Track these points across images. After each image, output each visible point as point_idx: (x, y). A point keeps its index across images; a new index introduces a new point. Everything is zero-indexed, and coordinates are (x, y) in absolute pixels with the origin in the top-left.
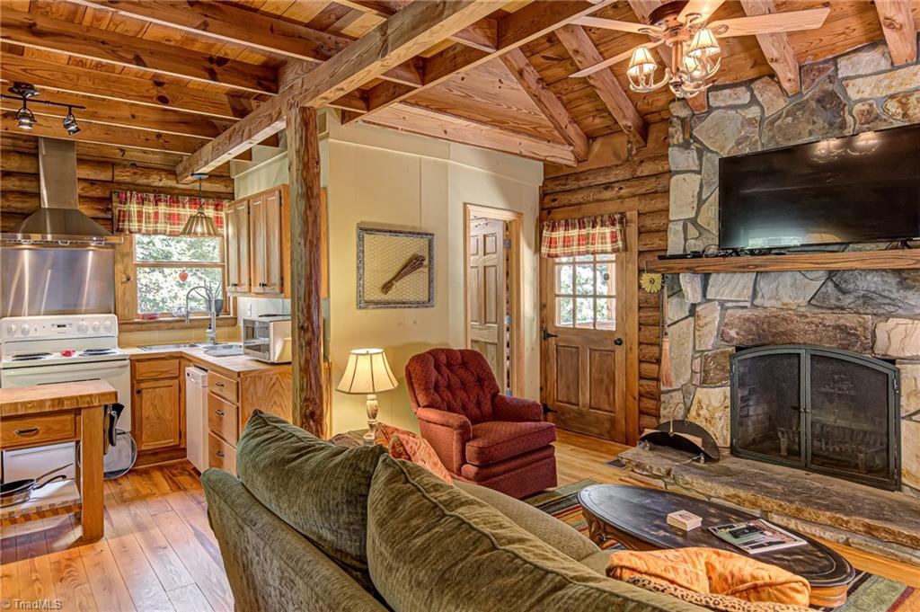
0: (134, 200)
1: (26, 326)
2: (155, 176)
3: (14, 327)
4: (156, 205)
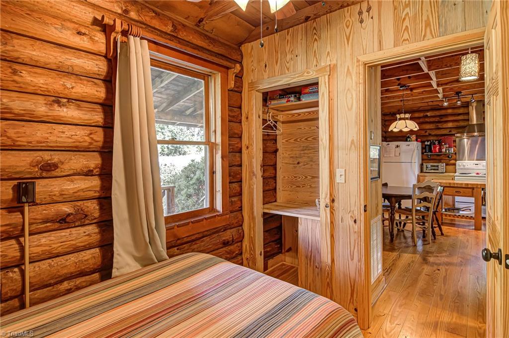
1: (464, 164)
3: (460, 164)
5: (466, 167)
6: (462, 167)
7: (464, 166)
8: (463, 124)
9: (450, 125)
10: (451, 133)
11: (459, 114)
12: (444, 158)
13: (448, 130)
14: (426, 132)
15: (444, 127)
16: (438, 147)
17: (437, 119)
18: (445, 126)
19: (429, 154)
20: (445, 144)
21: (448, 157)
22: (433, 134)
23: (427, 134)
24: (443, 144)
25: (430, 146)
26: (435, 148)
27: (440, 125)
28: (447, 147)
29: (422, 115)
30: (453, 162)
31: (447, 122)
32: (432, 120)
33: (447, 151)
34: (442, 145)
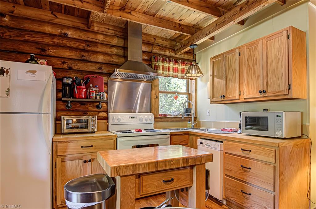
0: (161, 61)
1: (119, 117)
2: (167, 51)
3: (114, 118)
4: (169, 63)
5: (122, 121)
6: (116, 122)
7: (119, 120)
8: (117, 61)
9: (101, 58)
10: (100, 71)
11: (112, 46)
12: (90, 109)
13: (98, 66)
14: (64, 63)
15: (92, 60)
16: (84, 90)
17: (82, 46)
18: (93, 58)
19: (71, 99)
20: (94, 87)
21: (98, 107)
22: (76, 68)
23: (66, 66)
24: (91, 85)
25: (71, 86)
26: (80, 89)
27: (87, 56)
28: (96, 91)
29: (57, 31)
30: (103, 114)
31: (96, 53)
32: (73, 44)
33: (98, 98)
34: (90, 87)
